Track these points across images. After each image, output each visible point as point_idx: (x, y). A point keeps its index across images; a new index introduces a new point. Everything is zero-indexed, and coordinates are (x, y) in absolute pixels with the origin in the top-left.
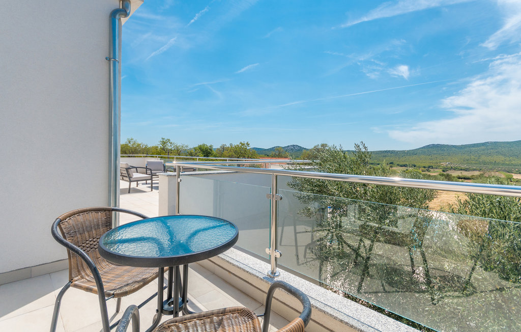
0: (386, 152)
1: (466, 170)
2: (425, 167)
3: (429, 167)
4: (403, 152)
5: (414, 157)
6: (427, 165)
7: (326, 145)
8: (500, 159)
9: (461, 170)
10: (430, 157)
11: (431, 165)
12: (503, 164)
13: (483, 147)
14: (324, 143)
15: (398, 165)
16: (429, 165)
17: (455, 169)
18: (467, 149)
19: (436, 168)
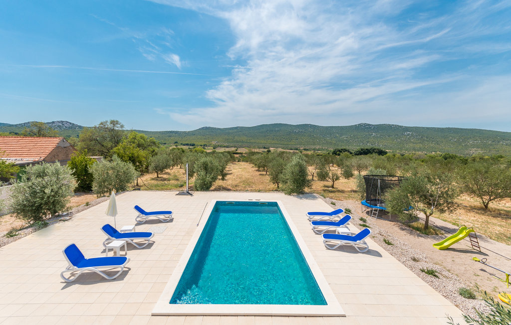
0: (171, 132)
1: (227, 147)
2: (201, 146)
3: (204, 145)
4: (185, 132)
5: (193, 137)
6: (203, 144)
7: (117, 121)
8: (244, 138)
9: (224, 147)
10: (204, 137)
11: (206, 143)
12: (246, 142)
13: (235, 130)
14: (115, 119)
15: (181, 144)
16: (204, 143)
17: (220, 147)
18: (227, 131)
19: (209, 146)
